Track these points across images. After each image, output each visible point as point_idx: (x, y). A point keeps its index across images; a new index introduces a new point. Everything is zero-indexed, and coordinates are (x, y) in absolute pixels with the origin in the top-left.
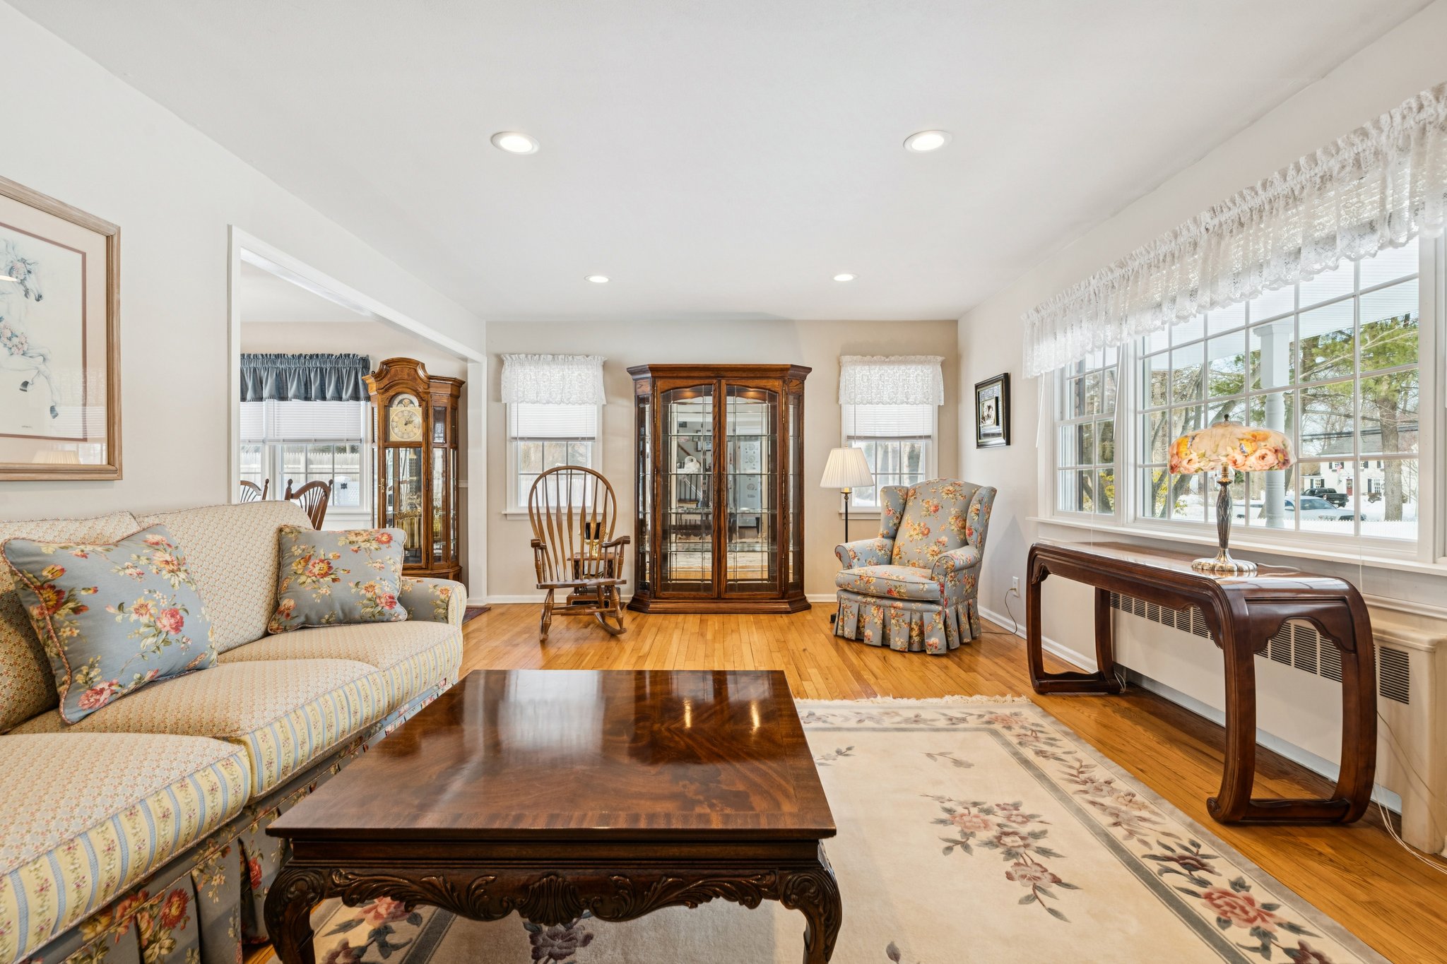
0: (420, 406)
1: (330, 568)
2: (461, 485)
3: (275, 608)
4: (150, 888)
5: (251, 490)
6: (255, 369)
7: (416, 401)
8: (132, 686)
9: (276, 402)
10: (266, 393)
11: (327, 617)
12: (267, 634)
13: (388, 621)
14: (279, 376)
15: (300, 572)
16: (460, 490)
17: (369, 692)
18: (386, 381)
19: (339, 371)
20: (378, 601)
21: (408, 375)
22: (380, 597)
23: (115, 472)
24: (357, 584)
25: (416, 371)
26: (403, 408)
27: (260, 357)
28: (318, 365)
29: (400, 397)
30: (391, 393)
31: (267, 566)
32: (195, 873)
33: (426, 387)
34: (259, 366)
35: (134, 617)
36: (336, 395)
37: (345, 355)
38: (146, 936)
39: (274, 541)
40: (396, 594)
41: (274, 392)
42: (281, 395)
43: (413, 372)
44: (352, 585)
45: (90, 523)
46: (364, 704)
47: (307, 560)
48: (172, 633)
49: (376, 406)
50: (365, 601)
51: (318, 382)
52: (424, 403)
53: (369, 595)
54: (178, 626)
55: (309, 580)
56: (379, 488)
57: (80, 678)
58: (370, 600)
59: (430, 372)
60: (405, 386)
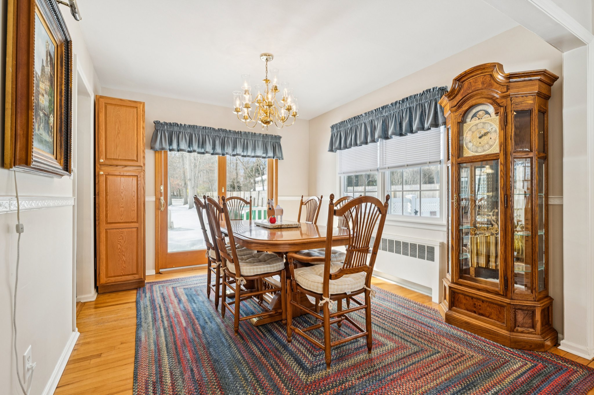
0: (497, 113)
6: (372, 121)
7: (491, 109)
9: (382, 141)
10: (377, 136)
14: (384, 122)
16: (551, 209)
18: (459, 97)
19: (422, 106)
21: (483, 83)
25: (492, 75)
26: (478, 121)
27: (374, 111)
28: (408, 106)
29: (474, 111)
30: (465, 108)
33: (505, 90)
34: (374, 118)
36: (421, 126)
37: (427, 91)
41: (381, 134)
42: (385, 135)
43: (488, 78)
49: (451, 128)
51: (408, 119)
52: (502, 110)
56: (452, 203)
59: (508, 70)
60: (479, 97)
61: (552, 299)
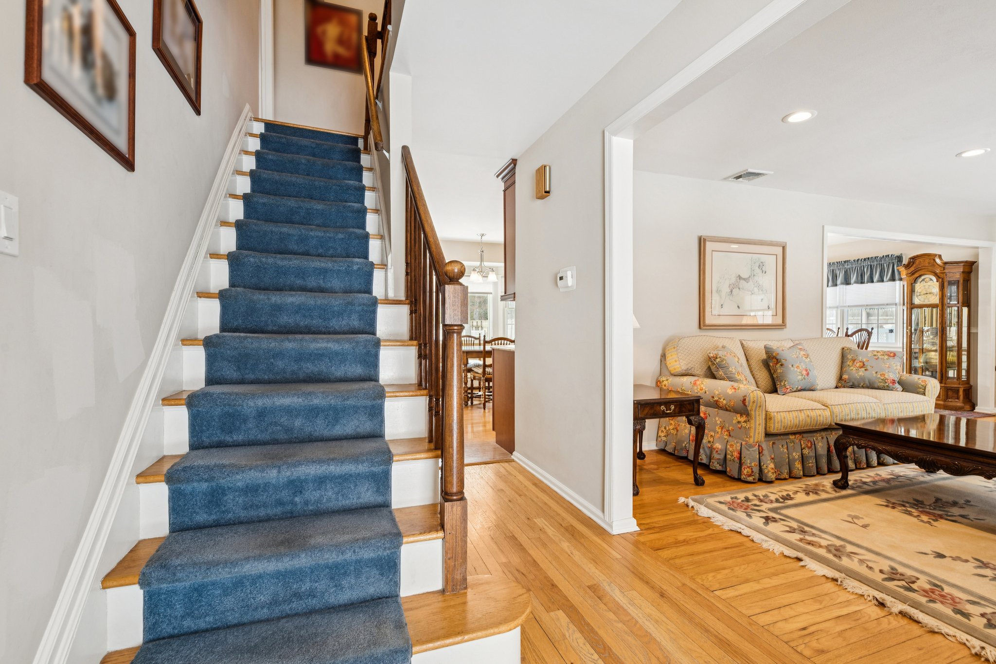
0: (937, 281)
1: (864, 365)
2: (973, 330)
3: (840, 378)
4: (805, 435)
5: (831, 332)
6: (833, 270)
7: (934, 279)
8: (795, 389)
9: (844, 286)
10: (839, 282)
11: (862, 384)
12: (836, 387)
13: (891, 390)
14: (846, 272)
15: (850, 365)
16: (971, 334)
17: (875, 408)
18: (912, 269)
19: (882, 265)
20: (886, 381)
21: (929, 263)
22: (887, 379)
23: (784, 326)
24: (876, 373)
25: (934, 260)
26: (925, 284)
27: (836, 263)
28: (869, 264)
29: (923, 277)
30: (916, 275)
31: (837, 362)
32: (814, 439)
33: (942, 269)
34: (836, 268)
35: (796, 369)
36: (880, 279)
37: (886, 256)
38: (803, 446)
39: (841, 353)
40: (897, 379)
41: (843, 281)
42: (847, 282)
43: (932, 261)
44: (874, 372)
45: (780, 342)
46: (873, 413)
47: (854, 361)
48: (806, 376)
49: (905, 283)
50: (880, 380)
51: (869, 273)
52: (941, 279)
53: (882, 378)
54: (808, 374)
55: (854, 369)
56: (907, 332)
57: (782, 384)
58: (882, 380)
59: (945, 259)
60: (926, 270)
61: (971, 387)
